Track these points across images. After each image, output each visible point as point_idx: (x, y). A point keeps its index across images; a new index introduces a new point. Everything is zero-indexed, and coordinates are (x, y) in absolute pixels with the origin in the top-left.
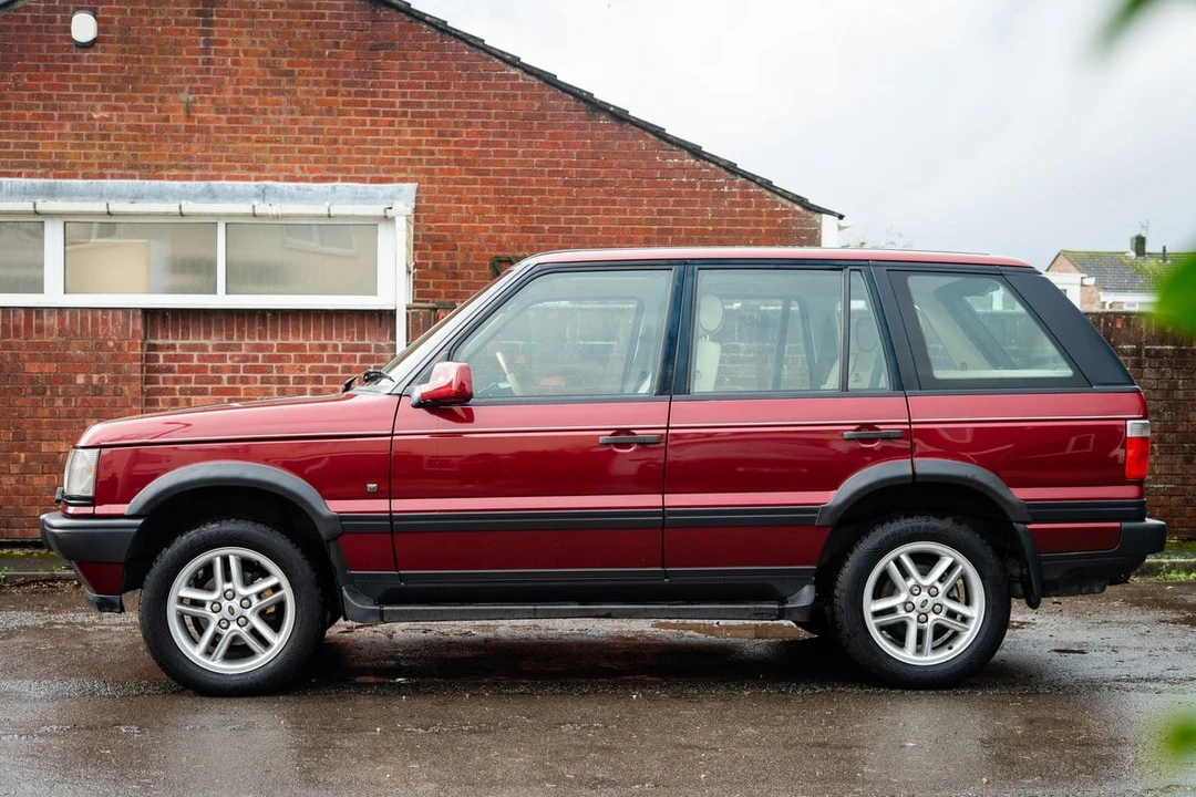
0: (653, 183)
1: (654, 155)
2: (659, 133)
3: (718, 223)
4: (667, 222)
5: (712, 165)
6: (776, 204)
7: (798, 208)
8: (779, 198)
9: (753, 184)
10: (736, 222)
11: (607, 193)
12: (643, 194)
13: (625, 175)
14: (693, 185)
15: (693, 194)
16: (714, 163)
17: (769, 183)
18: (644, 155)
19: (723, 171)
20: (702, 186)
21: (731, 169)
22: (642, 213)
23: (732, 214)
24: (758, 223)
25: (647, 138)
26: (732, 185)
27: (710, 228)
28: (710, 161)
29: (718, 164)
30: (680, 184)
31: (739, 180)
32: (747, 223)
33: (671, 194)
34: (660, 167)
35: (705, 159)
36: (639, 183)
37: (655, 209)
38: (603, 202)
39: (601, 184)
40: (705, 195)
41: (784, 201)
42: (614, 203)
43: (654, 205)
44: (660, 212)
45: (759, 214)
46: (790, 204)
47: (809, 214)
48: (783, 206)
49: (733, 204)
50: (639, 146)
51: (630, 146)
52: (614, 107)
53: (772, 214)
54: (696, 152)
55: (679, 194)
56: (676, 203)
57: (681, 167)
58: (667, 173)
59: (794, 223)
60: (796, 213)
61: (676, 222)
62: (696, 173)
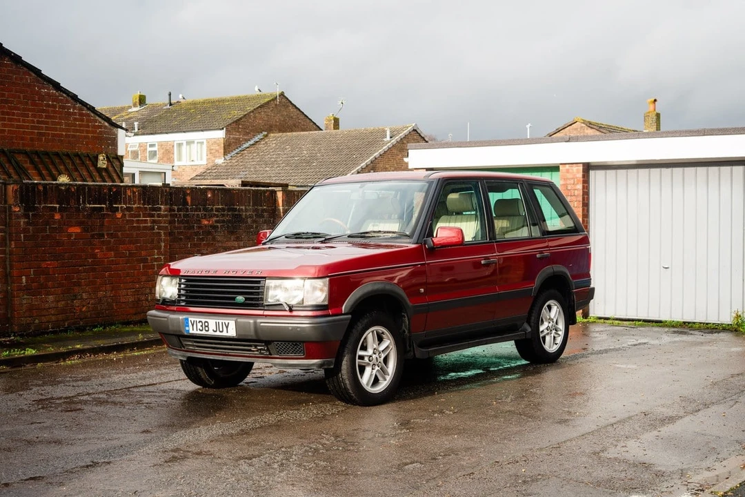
0: (34, 104)
1: (35, 86)
2: (37, 72)
3: (68, 130)
4: (42, 128)
5: (65, 95)
6: (96, 121)
7: (106, 124)
8: (97, 118)
9: (85, 108)
10: (77, 131)
11: (10, 108)
12: (29, 110)
13: (19, 97)
14: (54, 106)
15: (55, 112)
16: (66, 93)
17: (94, 108)
18: (29, 86)
19: (70, 99)
20: (60, 107)
21: (74, 98)
22: (28, 121)
23: (75, 125)
24: (88, 132)
25: (31, 75)
26: (74, 108)
27: (64, 133)
28: (64, 92)
29: (68, 95)
30: (48, 105)
31: (78, 105)
32: (82, 131)
33: (43, 111)
34: (38, 93)
35: (61, 91)
36: (27, 103)
37: (35, 120)
38: (8, 114)
39: (7, 102)
40: (60, 113)
41: (100, 119)
42: (13, 114)
43: (35, 117)
44: (38, 122)
45: (88, 126)
46: (103, 122)
47: (112, 128)
48: (100, 122)
49: (75, 119)
50: (27, 79)
51: (21, 79)
52: (14, 54)
53: (94, 127)
54: (57, 86)
55: (47, 111)
56: (47, 117)
57: (48, 94)
58: (42, 98)
59: (105, 133)
60: (105, 127)
61: (47, 129)
62: (56, 99)
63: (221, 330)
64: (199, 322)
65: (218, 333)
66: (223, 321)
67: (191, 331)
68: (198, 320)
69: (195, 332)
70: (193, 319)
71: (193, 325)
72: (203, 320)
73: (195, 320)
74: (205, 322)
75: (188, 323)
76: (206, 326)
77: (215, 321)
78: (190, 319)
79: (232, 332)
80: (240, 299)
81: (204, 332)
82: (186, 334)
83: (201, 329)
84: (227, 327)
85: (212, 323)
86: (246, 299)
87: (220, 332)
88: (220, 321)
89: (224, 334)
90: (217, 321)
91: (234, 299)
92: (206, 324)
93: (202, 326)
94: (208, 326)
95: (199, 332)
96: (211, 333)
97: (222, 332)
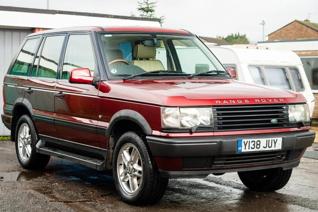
63: (270, 146)
64: (252, 142)
65: (268, 149)
66: (273, 139)
67: (243, 150)
68: (251, 140)
69: (247, 150)
70: (246, 140)
71: (245, 145)
72: (256, 140)
73: (248, 140)
74: (258, 141)
75: (241, 144)
76: (257, 145)
77: (266, 139)
78: (243, 140)
79: (279, 146)
80: (274, 121)
81: (255, 150)
82: (237, 153)
83: (253, 147)
84: (275, 143)
85: (263, 141)
86: (278, 120)
87: (269, 147)
88: (270, 139)
89: (273, 148)
90: (268, 139)
91: (270, 121)
92: (258, 143)
93: (254, 145)
94: (259, 145)
95: (251, 150)
96: (262, 149)
97: (271, 147)
